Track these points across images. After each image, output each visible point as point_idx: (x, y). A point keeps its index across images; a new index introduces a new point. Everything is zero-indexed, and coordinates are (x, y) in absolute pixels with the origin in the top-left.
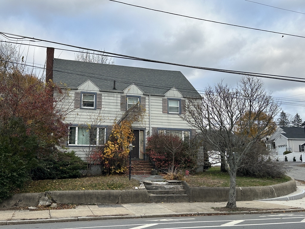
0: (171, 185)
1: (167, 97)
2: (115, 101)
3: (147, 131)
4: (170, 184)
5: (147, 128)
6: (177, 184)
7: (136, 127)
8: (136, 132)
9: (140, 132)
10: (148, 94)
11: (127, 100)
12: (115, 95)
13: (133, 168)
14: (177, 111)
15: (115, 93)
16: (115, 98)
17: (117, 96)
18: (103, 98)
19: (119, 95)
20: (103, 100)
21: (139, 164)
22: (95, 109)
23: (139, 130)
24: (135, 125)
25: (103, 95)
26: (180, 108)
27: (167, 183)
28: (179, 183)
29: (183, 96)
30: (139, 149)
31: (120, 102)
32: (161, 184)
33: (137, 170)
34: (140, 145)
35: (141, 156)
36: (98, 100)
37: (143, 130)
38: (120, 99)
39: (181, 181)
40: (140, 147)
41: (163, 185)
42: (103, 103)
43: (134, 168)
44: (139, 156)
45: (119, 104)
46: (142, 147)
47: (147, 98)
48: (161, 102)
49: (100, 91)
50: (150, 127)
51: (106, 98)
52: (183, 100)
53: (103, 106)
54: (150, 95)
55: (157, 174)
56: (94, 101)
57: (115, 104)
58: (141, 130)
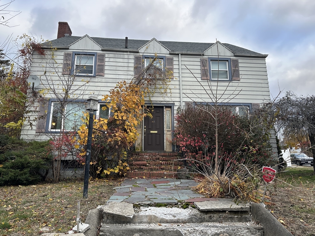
0: (210, 220)
1: (207, 57)
2: (126, 65)
3: (176, 108)
4: (206, 216)
5: (176, 104)
6: (232, 219)
7: (158, 102)
8: (159, 109)
9: (164, 110)
10: (177, 53)
11: (144, 62)
12: (126, 55)
13: (146, 166)
14: (226, 77)
15: (126, 53)
16: (126, 61)
17: (128, 57)
18: (107, 60)
19: (132, 56)
20: (106, 64)
21: (158, 159)
22: (94, 77)
23: (163, 107)
24: (157, 99)
25: (106, 56)
26: (230, 72)
27: (195, 211)
28: (240, 215)
29: (233, 54)
30: (165, 136)
31: (133, 65)
32: (169, 218)
33: (152, 170)
34: (165, 129)
35: (167, 147)
36: (98, 63)
37: (170, 106)
38: (133, 61)
39: (248, 205)
40: (165, 132)
41: (177, 222)
42: (106, 68)
43: (148, 166)
44: (165, 147)
45: (132, 69)
46: (169, 133)
47: (175, 58)
48: (199, 64)
49: (102, 50)
50: (182, 102)
51: (112, 60)
52: (234, 61)
53: (106, 72)
54: (180, 55)
55: (188, 178)
56: (93, 65)
57: (126, 69)
58: (166, 107)
